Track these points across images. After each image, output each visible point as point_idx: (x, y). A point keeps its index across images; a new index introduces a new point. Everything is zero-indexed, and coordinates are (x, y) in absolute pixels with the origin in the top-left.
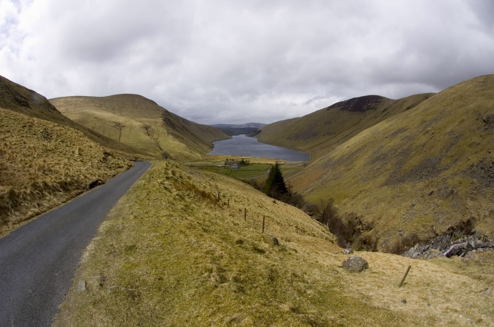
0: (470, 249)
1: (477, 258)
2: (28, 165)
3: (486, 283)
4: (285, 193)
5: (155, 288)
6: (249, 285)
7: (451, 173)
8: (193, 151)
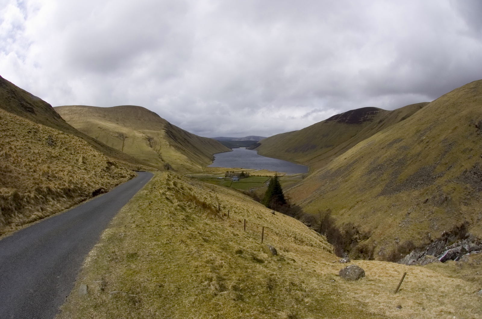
0: (464, 253)
1: (470, 260)
2: (32, 170)
3: (480, 284)
4: (284, 205)
5: (156, 295)
6: (248, 293)
7: (445, 180)
8: (195, 163)
